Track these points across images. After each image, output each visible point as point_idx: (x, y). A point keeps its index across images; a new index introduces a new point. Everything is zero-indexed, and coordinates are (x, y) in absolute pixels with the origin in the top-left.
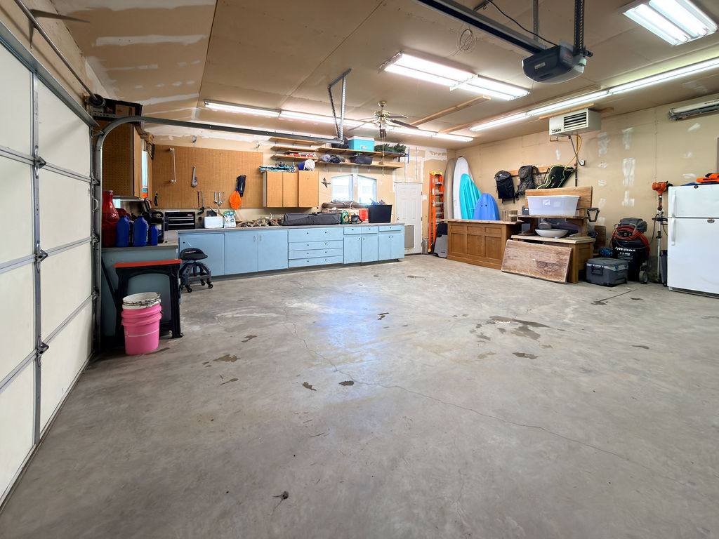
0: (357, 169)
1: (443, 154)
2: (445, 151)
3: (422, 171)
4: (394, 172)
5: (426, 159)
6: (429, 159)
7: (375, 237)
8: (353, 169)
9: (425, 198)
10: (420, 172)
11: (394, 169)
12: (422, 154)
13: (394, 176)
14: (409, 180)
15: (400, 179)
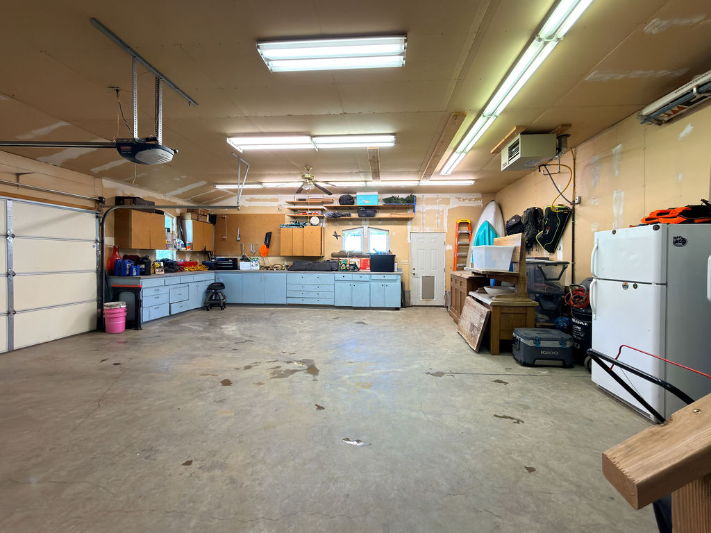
0: (368, 222)
1: (476, 199)
2: (479, 195)
3: (445, 220)
4: (409, 222)
5: (451, 206)
6: (455, 206)
7: (367, 285)
8: (363, 222)
9: (450, 247)
10: (442, 222)
11: (407, 220)
12: (447, 201)
13: (409, 227)
14: (428, 229)
15: (416, 229)
